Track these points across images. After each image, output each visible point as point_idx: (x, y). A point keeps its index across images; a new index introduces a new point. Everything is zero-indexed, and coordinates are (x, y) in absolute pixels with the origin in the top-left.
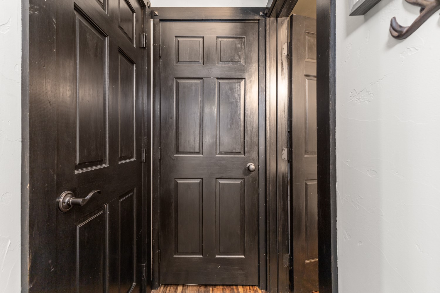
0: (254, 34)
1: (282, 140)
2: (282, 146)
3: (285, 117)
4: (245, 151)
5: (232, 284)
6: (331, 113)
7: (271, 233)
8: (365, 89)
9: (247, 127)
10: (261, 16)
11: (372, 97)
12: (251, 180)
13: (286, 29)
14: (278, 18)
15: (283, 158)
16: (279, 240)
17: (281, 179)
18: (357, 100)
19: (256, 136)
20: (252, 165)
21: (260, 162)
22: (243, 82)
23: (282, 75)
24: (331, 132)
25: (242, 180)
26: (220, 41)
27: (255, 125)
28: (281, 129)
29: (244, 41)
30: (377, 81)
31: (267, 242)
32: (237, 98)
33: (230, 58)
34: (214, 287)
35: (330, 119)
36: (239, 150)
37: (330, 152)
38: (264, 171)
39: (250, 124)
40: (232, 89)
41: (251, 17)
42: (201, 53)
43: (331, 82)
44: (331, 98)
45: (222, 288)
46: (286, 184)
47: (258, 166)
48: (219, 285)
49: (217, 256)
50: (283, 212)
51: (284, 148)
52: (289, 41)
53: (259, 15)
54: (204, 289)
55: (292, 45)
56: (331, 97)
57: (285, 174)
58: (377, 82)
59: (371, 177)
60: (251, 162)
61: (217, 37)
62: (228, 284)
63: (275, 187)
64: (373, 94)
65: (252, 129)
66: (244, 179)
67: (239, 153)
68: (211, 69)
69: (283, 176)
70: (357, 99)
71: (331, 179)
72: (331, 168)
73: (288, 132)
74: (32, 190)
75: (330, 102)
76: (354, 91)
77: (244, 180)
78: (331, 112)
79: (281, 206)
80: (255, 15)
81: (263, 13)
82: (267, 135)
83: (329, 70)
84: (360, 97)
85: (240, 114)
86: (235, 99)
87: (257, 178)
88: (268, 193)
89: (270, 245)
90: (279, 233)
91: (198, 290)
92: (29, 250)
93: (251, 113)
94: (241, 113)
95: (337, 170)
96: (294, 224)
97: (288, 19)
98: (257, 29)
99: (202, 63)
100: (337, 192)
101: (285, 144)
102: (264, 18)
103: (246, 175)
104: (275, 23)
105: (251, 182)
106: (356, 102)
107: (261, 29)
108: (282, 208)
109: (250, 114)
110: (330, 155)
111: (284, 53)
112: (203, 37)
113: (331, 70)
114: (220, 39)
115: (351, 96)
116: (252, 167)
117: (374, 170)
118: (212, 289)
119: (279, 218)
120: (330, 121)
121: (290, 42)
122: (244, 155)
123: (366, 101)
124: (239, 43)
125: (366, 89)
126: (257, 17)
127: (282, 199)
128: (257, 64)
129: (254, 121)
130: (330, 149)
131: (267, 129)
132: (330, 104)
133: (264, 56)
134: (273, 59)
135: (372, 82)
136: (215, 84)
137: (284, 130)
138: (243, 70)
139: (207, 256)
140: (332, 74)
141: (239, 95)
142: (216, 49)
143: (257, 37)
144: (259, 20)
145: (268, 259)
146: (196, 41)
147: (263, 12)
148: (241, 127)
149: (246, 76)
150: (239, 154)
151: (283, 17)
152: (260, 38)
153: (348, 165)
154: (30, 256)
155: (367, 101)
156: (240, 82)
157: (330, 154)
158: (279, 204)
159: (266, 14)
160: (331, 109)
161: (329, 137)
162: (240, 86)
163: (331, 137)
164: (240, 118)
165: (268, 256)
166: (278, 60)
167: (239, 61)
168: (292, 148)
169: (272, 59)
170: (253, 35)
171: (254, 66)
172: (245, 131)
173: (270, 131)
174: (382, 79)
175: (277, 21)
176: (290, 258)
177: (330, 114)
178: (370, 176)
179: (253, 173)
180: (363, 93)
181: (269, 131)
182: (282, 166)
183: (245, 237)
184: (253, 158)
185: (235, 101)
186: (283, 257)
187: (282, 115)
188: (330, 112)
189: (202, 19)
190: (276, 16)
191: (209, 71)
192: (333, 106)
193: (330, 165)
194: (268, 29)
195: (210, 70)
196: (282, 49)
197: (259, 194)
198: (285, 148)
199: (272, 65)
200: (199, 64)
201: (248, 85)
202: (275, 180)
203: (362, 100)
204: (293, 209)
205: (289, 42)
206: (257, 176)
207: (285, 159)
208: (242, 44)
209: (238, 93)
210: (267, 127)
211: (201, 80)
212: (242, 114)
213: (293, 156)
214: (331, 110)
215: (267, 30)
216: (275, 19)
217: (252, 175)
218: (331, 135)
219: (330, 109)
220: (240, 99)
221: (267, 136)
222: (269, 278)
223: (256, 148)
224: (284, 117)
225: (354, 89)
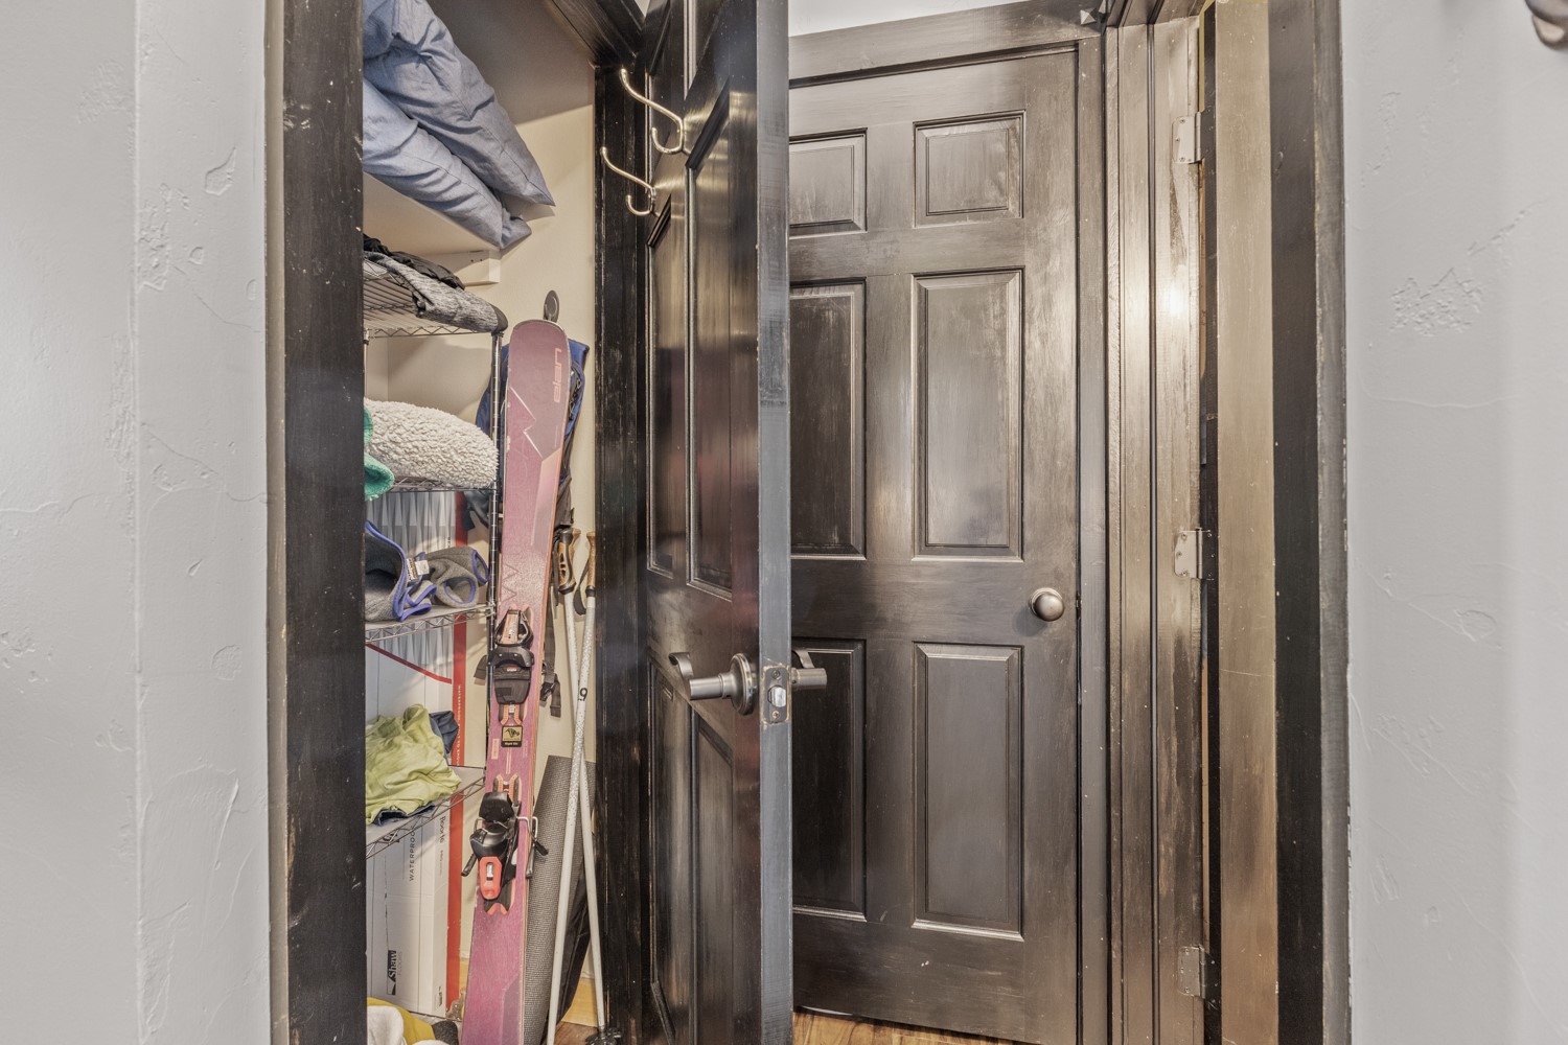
0: (1056, 99)
1: (1173, 499)
2: (1175, 524)
3: (1186, 409)
4: (1026, 542)
5: (975, 1032)
6: (1324, 382)
7: (1127, 862)
8: (1451, 274)
9: (1030, 452)
10: (1084, 25)
11: (1476, 304)
12: (1047, 651)
13: (1189, 62)
14: (1154, 23)
15: (1179, 570)
16: (1163, 891)
17: (1171, 653)
18: (1420, 320)
19: (1069, 486)
20: (1050, 594)
21: (1084, 584)
22: (1014, 284)
23: (1172, 244)
24: (1322, 460)
25: (1010, 652)
26: (927, 140)
27: (1062, 442)
28: (1169, 456)
29: (1018, 127)
30: (1495, 238)
31: (1113, 893)
32: (993, 344)
33: (965, 199)
34: (906, 1032)
35: (1319, 406)
36: (1001, 540)
37: (1320, 540)
38: (1101, 619)
39: (1045, 437)
40: (973, 312)
41: (1042, 36)
42: (856, 189)
43: (1321, 257)
44: (1322, 321)
45: (938, 1040)
46: (1194, 674)
47: (1078, 598)
48: (929, 1030)
49: (919, 925)
50: (1178, 783)
51: (1182, 530)
52: (1202, 109)
53: (1078, 22)
54: (871, 1036)
55: (1213, 123)
56: (1322, 315)
57: (1187, 634)
58: (1494, 242)
59: (1473, 640)
60: (1050, 586)
61: (917, 126)
62: (958, 1030)
63: (1146, 682)
64: (1478, 291)
65: (1054, 457)
66: (1022, 647)
67: (1003, 549)
68: (892, 242)
69: (1179, 643)
70: (1422, 316)
71: (1322, 648)
72: (1323, 605)
73: (1202, 466)
74: (296, 643)
75: (1320, 338)
76: (1409, 285)
77: (1022, 652)
78: (1322, 378)
79: (1169, 757)
80: (1060, 27)
81: (1094, 14)
82: (1111, 479)
83: (1314, 208)
84: (1432, 309)
85: (1002, 402)
86: (985, 347)
87: (1074, 647)
88: (1114, 704)
89: (1125, 904)
90: (1162, 861)
91: (849, 1033)
92: (289, 819)
93: (1046, 397)
94: (1008, 399)
95: (1350, 614)
96: (1223, 835)
97: (1198, 22)
98: (1072, 78)
99: (861, 224)
100: (1350, 705)
101: (1185, 516)
102: (1099, 31)
103: (1032, 634)
104: (1143, 47)
105: (1047, 659)
106: (1417, 329)
107: (1084, 75)
108: (1174, 764)
109: (1043, 402)
110: (1320, 552)
111: (1180, 156)
112: (862, 132)
113: (1321, 206)
114: (927, 133)
115: (1398, 306)
116: (1052, 602)
117: (1484, 614)
118: (902, 1038)
119: (1163, 806)
120: (1319, 412)
121: (1206, 109)
122: (1022, 558)
123: (1455, 325)
124: (998, 140)
125: (1454, 274)
126: (1069, 33)
127: (1174, 732)
128: (1072, 208)
129: (1061, 427)
130: (1320, 527)
131: (1111, 458)
132: (1318, 346)
133: (1099, 176)
134: (1133, 184)
135: (1475, 243)
136: (908, 298)
137: (1184, 460)
138: (1016, 237)
139: (882, 919)
140: (1325, 225)
141: (1002, 333)
142: (912, 169)
143: (1072, 109)
144: (1076, 44)
145: (1114, 956)
146: (840, 148)
147: (1092, 10)
148: (1007, 452)
149: (1029, 259)
150: (1000, 555)
151: (1175, 17)
152: (1082, 108)
153: (1388, 591)
154: (292, 835)
155: (1459, 322)
156: (1005, 283)
157: (1320, 547)
158: (1163, 750)
159: (1104, 17)
160: (1323, 364)
161: (1317, 478)
162: (1003, 297)
163: (1324, 479)
164: (1005, 420)
165: (1115, 945)
166: (1157, 187)
167: (1000, 205)
168: (1215, 531)
169: (1129, 187)
170: (1054, 103)
171: (1056, 218)
172: (1025, 467)
173: (1123, 466)
174: (1512, 226)
175: (1150, 37)
176: (1208, 966)
177: (1319, 386)
178: (1469, 635)
179: (1055, 627)
180: (1443, 290)
181: (1118, 467)
182: (1175, 600)
183: (1026, 864)
184: (1055, 570)
185: (983, 356)
186: (1180, 958)
187: (1175, 400)
188: (1318, 377)
189: (858, 69)
190: (1145, 19)
191: (885, 251)
192: (1333, 352)
193: (1318, 591)
194: (1112, 74)
195: (888, 247)
196: (1173, 142)
197: (1078, 708)
198: (1185, 533)
199: (1130, 210)
200: (850, 229)
201: (1036, 291)
202: (1144, 655)
203: (1439, 322)
204: (1222, 773)
205: (1202, 114)
206: (1073, 637)
207: (1186, 573)
208: (1012, 140)
209: (996, 324)
210: (1110, 448)
211: (859, 288)
212: (1011, 403)
213: (1221, 560)
214: (1323, 368)
215: (1108, 75)
216: (1143, 31)
217: (1051, 631)
218: (1326, 469)
219: (1319, 365)
220: (1004, 348)
221: (1111, 485)
222: (1120, 1029)
223: (1069, 532)
224: (1181, 407)
225: (1411, 279)
